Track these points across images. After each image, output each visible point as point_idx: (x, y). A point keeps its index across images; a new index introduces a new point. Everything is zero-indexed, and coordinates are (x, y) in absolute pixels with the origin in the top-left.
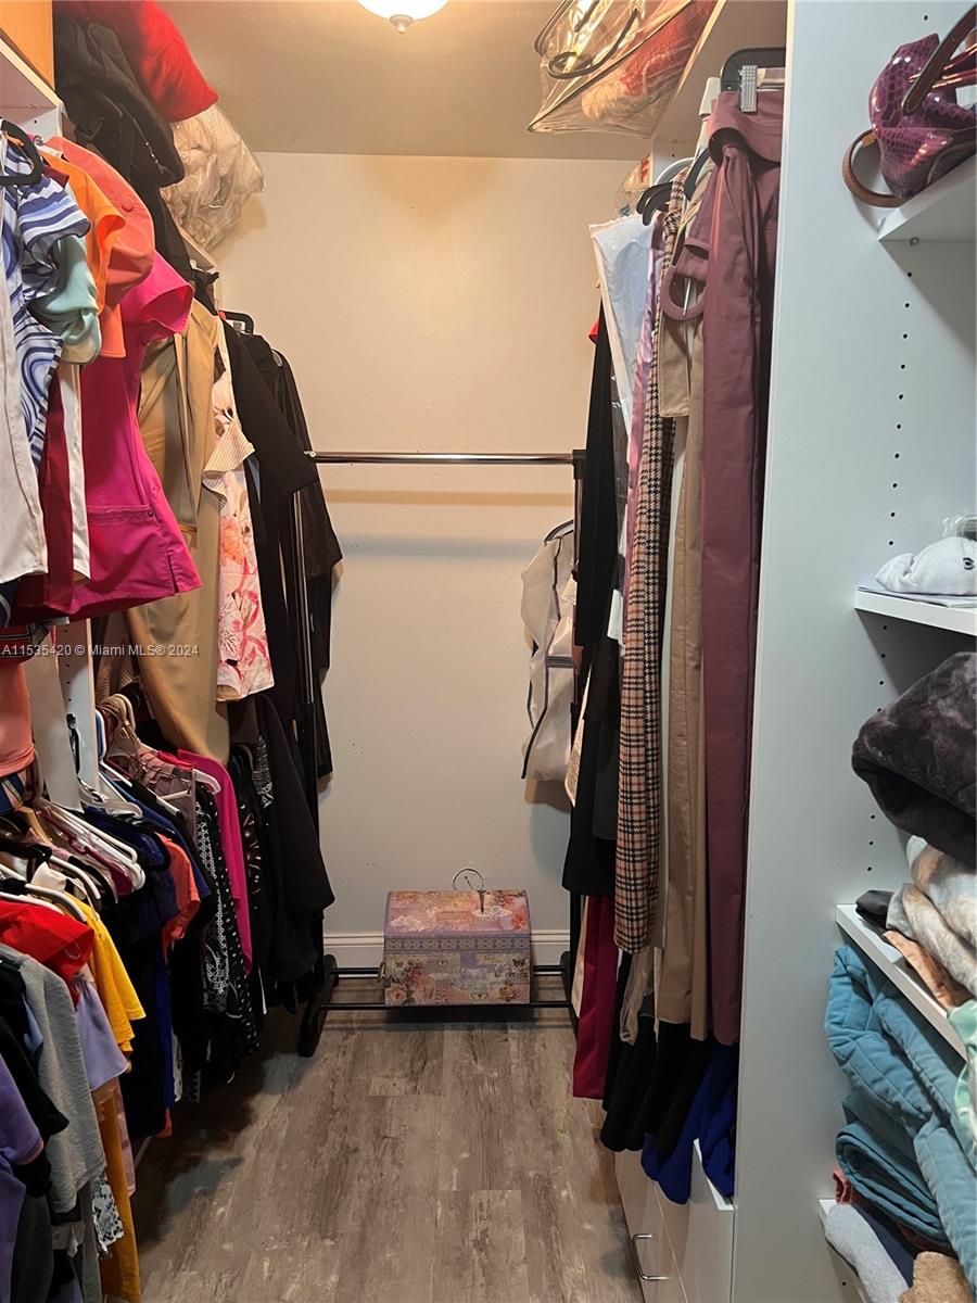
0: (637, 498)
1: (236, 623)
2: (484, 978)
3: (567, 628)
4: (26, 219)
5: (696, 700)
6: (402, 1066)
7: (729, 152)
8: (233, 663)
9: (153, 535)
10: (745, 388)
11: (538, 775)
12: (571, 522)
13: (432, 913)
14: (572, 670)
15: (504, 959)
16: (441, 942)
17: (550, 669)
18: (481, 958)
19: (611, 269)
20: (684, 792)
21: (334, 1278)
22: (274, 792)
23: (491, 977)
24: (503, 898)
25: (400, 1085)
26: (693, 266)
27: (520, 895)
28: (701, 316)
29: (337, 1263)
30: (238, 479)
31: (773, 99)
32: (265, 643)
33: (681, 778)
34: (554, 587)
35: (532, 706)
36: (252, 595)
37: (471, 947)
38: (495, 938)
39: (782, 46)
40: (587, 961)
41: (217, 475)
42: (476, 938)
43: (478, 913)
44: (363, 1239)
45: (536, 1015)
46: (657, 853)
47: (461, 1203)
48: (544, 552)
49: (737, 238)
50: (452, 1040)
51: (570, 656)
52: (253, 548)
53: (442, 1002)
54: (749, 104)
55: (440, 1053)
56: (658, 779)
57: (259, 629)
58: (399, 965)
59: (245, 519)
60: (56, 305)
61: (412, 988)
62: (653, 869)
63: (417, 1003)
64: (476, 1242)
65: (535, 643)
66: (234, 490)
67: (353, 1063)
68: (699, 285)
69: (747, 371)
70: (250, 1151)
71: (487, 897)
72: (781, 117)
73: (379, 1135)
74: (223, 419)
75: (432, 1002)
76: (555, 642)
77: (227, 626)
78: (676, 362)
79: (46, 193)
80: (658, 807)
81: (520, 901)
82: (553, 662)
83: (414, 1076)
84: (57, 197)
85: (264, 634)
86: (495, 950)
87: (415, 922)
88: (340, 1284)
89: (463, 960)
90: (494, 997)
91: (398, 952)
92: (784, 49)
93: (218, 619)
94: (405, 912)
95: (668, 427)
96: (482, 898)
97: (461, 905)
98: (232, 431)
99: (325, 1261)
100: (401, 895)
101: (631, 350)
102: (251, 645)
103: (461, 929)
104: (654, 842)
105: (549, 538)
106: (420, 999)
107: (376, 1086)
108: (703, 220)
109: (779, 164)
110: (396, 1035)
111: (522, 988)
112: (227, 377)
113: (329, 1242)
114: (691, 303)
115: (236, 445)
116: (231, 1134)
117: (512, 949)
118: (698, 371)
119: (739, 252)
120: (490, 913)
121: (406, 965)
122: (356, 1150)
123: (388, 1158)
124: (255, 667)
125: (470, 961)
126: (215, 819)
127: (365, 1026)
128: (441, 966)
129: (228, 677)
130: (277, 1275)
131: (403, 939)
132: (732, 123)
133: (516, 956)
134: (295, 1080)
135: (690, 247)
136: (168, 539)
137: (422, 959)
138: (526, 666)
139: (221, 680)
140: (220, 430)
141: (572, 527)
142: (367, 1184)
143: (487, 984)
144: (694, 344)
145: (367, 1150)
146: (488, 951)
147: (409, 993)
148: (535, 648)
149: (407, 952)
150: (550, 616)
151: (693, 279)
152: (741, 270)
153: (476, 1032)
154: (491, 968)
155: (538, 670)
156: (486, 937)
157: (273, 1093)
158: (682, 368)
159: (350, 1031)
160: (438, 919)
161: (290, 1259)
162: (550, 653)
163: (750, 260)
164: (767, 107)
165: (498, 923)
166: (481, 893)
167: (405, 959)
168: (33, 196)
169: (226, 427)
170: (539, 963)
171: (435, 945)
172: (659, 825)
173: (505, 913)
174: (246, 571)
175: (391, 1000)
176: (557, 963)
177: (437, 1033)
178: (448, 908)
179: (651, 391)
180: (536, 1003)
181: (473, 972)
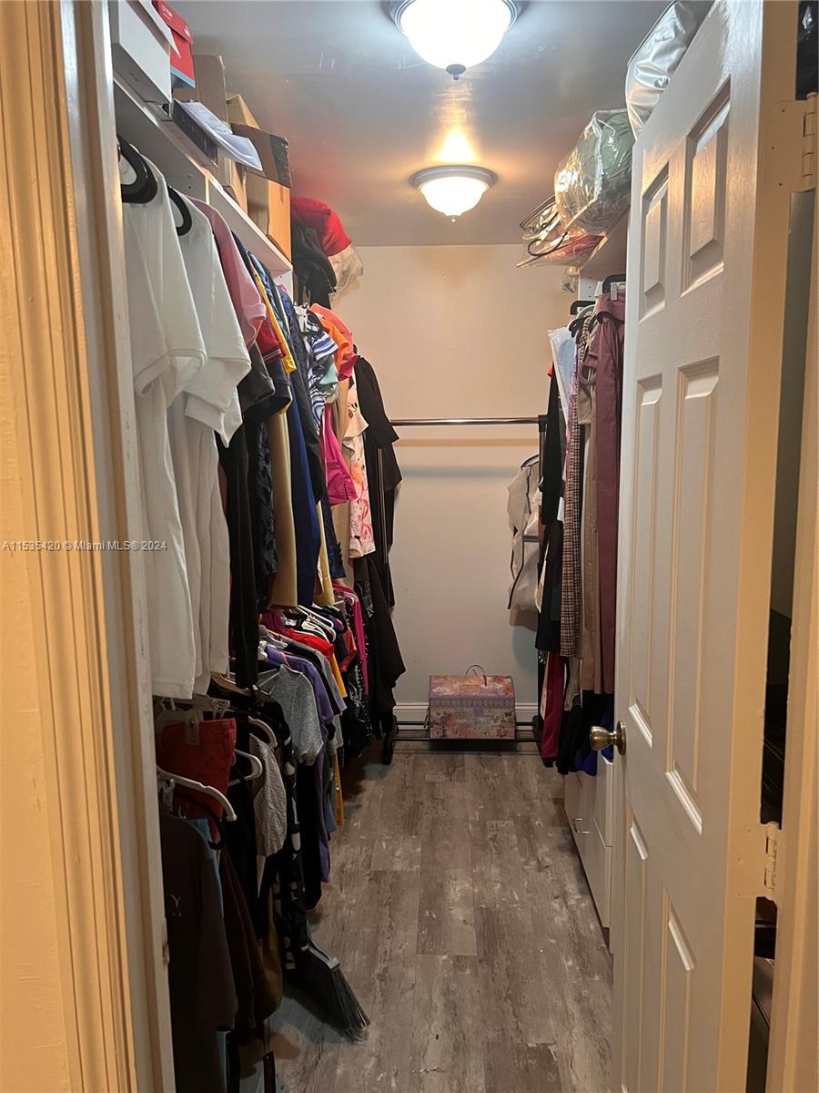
0: (570, 456)
1: (359, 516)
2: (488, 723)
3: (535, 518)
4: (316, 351)
5: (595, 545)
6: (442, 770)
7: (605, 320)
8: (358, 537)
9: (338, 474)
10: (613, 414)
11: (518, 607)
12: (537, 456)
13: (456, 685)
14: (538, 544)
15: (499, 712)
16: (463, 701)
17: (526, 543)
18: (486, 711)
19: (558, 350)
20: (590, 588)
21: (419, 849)
22: (374, 609)
23: (492, 722)
24: (497, 679)
25: (443, 778)
26: (591, 363)
27: (508, 677)
28: (595, 383)
29: (420, 843)
30: (360, 440)
31: (622, 295)
32: (371, 527)
33: (589, 580)
34: (527, 495)
35: (514, 566)
36: (365, 501)
37: (480, 704)
38: (494, 699)
39: (623, 273)
40: (548, 688)
41: (350, 439)
42: (483, 699)
43: (483, 686)
44: (432, 836)
45: (518, 749)
46: (579, 614)
47: (482, 824)
48: (521, 474)
49: (609, 355)
50: (469, 759)
51: (537, 535)
52: (366, 477)
53: (463, 737)
54: (614, 297)
55: (463, 765)
56: (580, 581)
57: (368, 520)
58: (439, 714)
59: (362, 461)
60: (322, 382)
61: (446, 728)
62: (578, 621)
63: (449, 737)
64: (491, 839)
65: (515, 528)
66: (358, 446)
67: (414, 768)
68: (595, 370)
69: (614, 407)
70: (365, 803)
71: (488, 678)
72: (624, 302)
73: (433, 797)
74: (352, 409)
75: (457, 737)
76: (528, 527)
77: (355, 518)
78: (585, 401)
79: (323, 338)
80: (580, 594)
81: (509, 680)
82: (527, 538)
83: (449, 774)
84: (328, 340)
85: (370, 522)
86: (494, 706)
87: (446, 690)
88: (422, 851)
89: (475, 711)
90: (493, 735)
91: (438, 707)
92: (625, 275)
93: (350, 515)
94: (441, 684)
95: (582, 427)
96: (485, 679)
97: (473, 682)
98: (357, 415)
99: (414, 843)
100: (437, 677)
101: (567, 389)
102: (365, 528)
103: (474, 694)
104: (578, 609)
105: (524, 465)
106: (450, 735)
107: (428, 778)
108: (595, 344)
109: (624, 322)
110: (437, 757)
111: (510, 729)
112: (355, 386)
113: (414, 837)
114: (591, 377)
115: (359, 423)
116: (353, 796)
117: (504, 706)
118: (594, 404)
119: (609, 360)
120: (490, 686)
121: (442, 714)
122: (422, 803)
123: (440, 807)
124: (367, 540)
125: (478, 713)
126: (353, 618)
127: (417, 751)
128: (463, 715)
129: (355, 545)
130: (390, 848)
131: (441, 699)
132: (606, 310)
133: (506, 711)
134: (382, 775)
135: (590, 355)
136: (344, 476)
137: (452, 711)
138: (508, 542)
139: (352, 547)
140: (351, 415)
141: (538, 459)
142: (431, 817)
143: (488, 728)
144: (593, 394)
145: (427, 803)
146: (490, 707)
147: (444, 731)
148: (516, 531)
149: (443, 707)
150: (525, 511)
151: (592, 368)
152: (611, 367)
153: (482, 756)
154: (492, 718)
155: (518, 544)
156: (489, 699)
157: (371, 779)
158: (588, 403)
159: (410, 754)
160: (461, 689)
161: (396, 842)
162: (525, 533)
163: (614, 362)
164: (621, 298)
165: (495, 691)
166: (485, 677)
167: (441, 711)
168: (319, 340)
169: (354, 413)
170: (519, 720)
171: (459, 702)
172: (580, 602)
173: (499, 686)
174: (363, 489)
175: (433, 735)
176: (531, 721)
177: (460, 756)
178: (467, 683)
179: (573, 411)
180: (517, 740)
181: (482, 719)
